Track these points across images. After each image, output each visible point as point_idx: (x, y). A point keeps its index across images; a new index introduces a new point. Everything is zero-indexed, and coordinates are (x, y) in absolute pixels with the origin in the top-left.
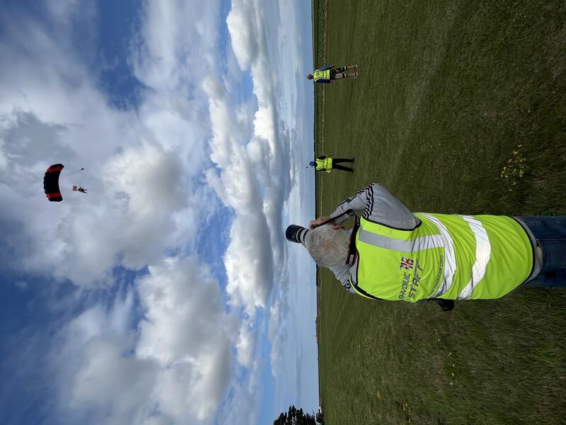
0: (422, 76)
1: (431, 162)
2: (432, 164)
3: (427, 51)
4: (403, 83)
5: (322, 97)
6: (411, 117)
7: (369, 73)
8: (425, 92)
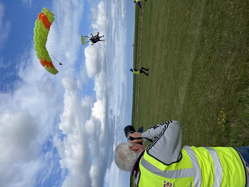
0: (185, 82)
1: (193, 124)
2: (193, 126)
3: (185, 71)
4: (177, 86)
5: (137, 97)
6: (182, 102)
7: (161, 82)
8: (186, 89)
